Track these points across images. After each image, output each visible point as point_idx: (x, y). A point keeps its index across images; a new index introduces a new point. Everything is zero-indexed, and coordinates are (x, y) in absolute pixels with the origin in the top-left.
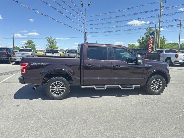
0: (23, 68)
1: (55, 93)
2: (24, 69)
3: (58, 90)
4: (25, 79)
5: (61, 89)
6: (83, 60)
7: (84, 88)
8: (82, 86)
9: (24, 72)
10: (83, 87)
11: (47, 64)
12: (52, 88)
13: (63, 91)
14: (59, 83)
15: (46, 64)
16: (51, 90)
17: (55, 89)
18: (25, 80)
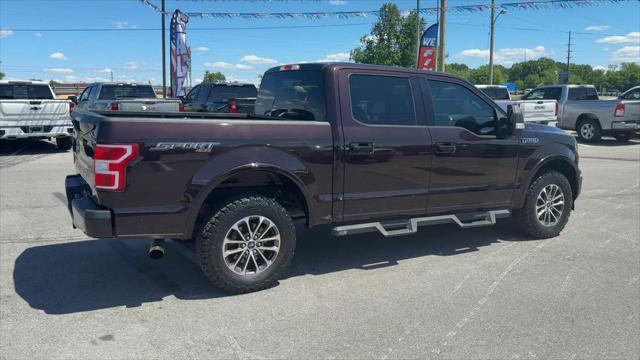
0: (112, 167)
1: (241, 265)
2: (117, 174)
3: (251, 253)
4: (120, 215)
5: (261, 248)
6: (340, 128)
7: (345, 233)
8: (339, 229)
9: (116, 186)
10: (342, 230)
11: (214, 148)
12: (230, 247)
13: (269, 254)
14: (257, 221)
15: (210, 145)
16: (226, 253)
17: (239, 250)
18: (117, 218)
